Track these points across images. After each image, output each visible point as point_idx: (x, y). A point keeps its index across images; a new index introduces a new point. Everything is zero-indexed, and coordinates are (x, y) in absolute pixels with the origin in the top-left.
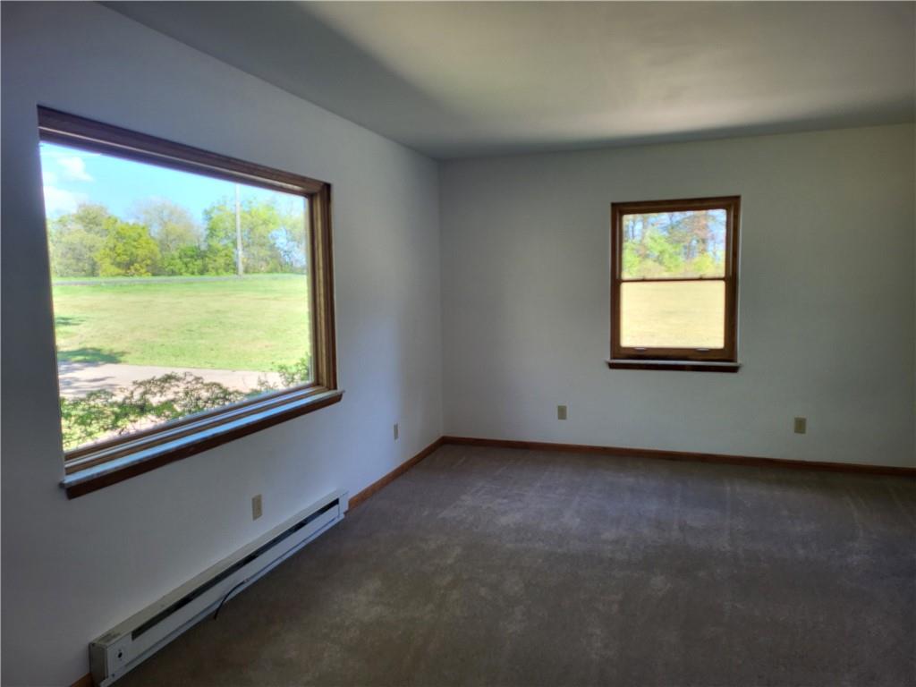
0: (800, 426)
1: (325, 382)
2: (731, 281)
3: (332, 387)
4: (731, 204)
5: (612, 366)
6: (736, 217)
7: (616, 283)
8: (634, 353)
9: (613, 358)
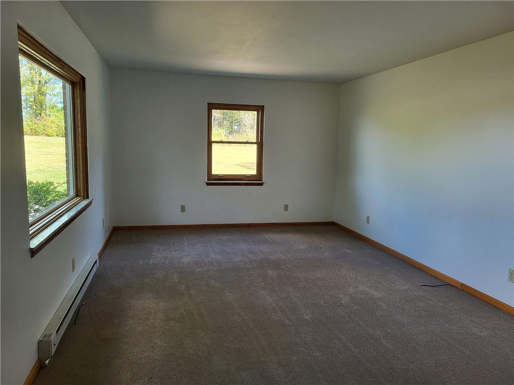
0: (286, 207)
1: (82, 195)
2: (260, 145)
3: (86, 197)
4: (260, 109)
5: (208, 184)
6: (262, 115)
7: (210, 143)
8: (217, 177)
9: (208, 180)
